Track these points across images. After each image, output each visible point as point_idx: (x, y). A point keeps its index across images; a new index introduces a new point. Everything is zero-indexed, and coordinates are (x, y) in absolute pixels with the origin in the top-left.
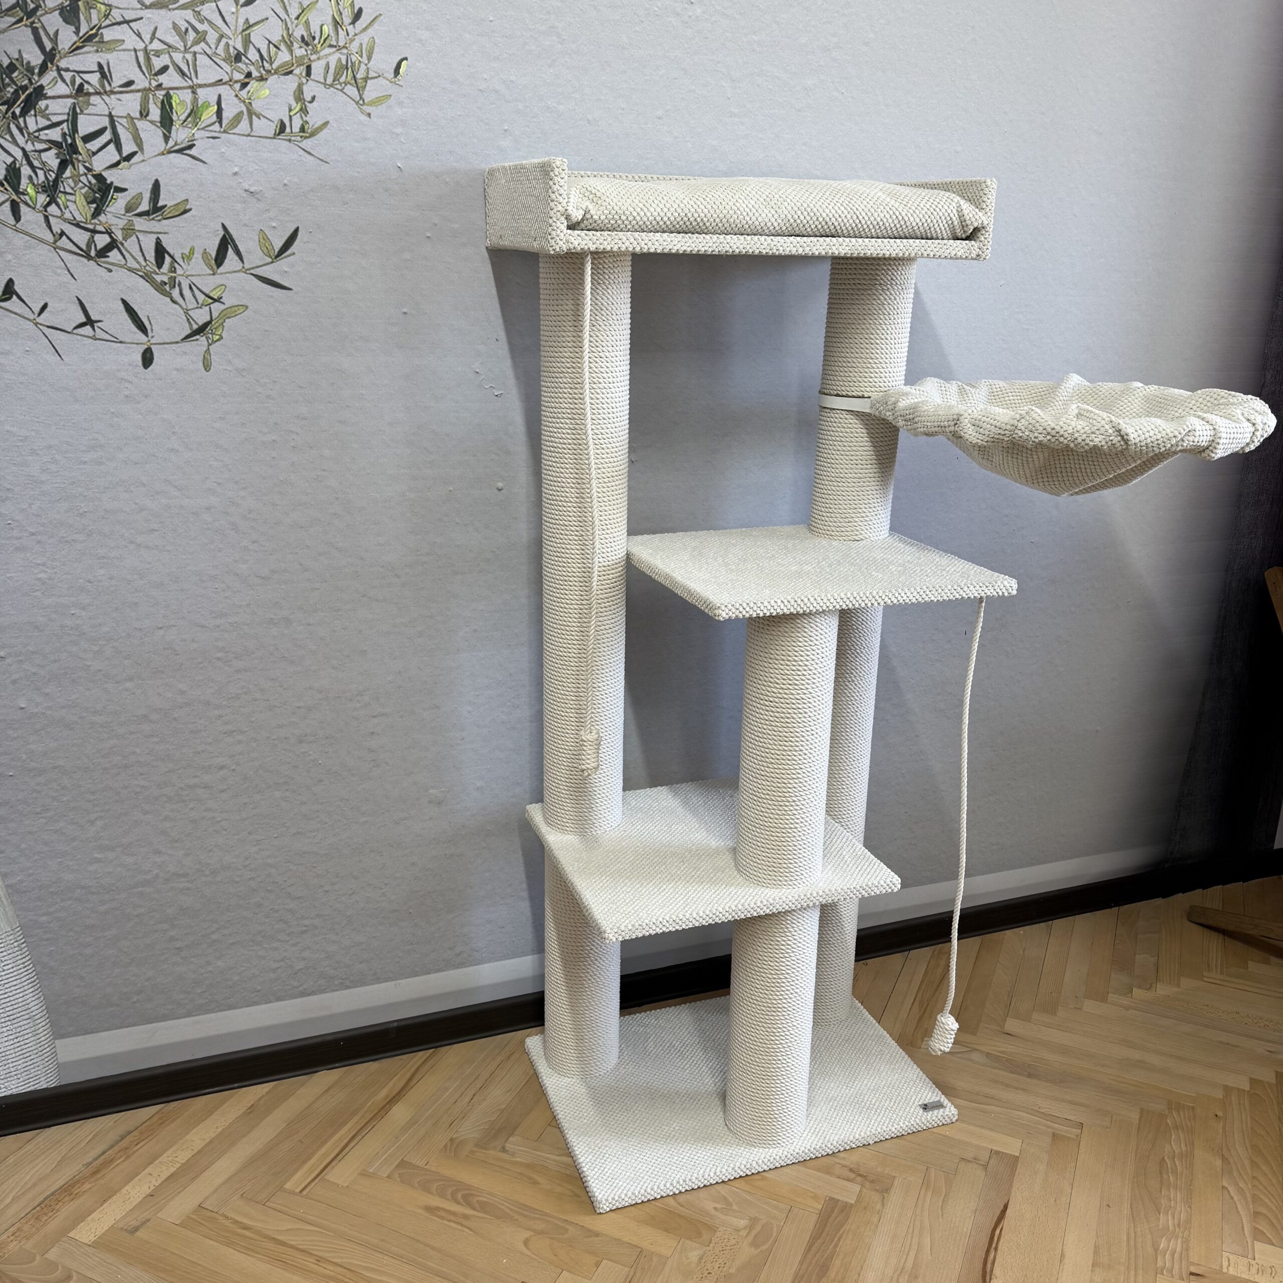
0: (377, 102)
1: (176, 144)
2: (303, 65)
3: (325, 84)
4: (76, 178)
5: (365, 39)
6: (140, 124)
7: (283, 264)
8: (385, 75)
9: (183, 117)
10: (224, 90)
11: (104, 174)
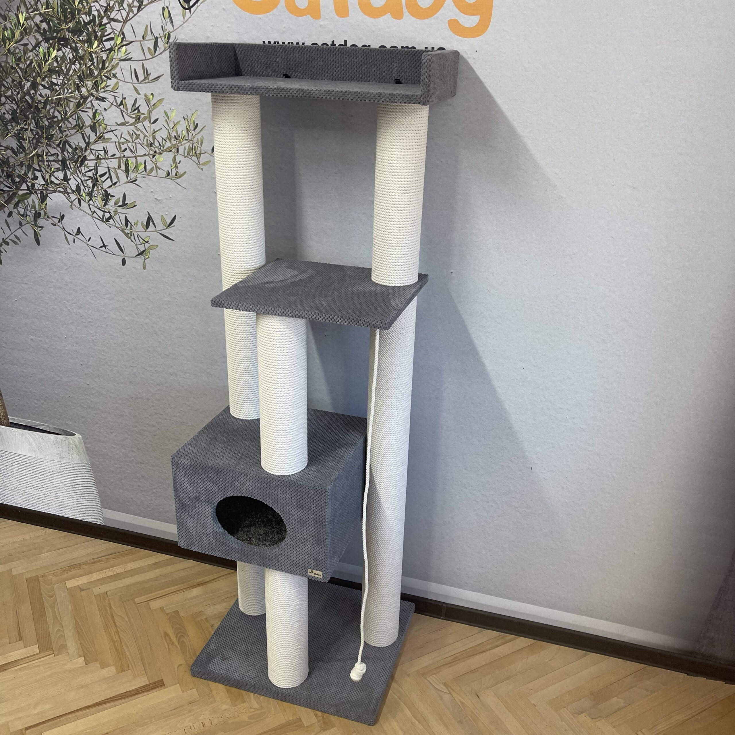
0: (205, 164)
1: (131, 179)
2: (175, 148)
3: (184, 156)
4: (98, 191)
5: (199, 136)
6: (118, 171)
7: (170, 230)
8: (208, 152)
9: (133, 169)
10: (146, 158)
11: (107, 190)
